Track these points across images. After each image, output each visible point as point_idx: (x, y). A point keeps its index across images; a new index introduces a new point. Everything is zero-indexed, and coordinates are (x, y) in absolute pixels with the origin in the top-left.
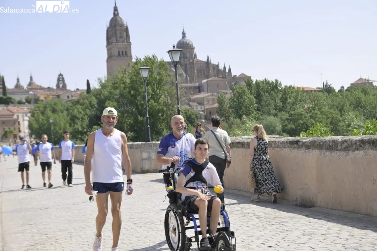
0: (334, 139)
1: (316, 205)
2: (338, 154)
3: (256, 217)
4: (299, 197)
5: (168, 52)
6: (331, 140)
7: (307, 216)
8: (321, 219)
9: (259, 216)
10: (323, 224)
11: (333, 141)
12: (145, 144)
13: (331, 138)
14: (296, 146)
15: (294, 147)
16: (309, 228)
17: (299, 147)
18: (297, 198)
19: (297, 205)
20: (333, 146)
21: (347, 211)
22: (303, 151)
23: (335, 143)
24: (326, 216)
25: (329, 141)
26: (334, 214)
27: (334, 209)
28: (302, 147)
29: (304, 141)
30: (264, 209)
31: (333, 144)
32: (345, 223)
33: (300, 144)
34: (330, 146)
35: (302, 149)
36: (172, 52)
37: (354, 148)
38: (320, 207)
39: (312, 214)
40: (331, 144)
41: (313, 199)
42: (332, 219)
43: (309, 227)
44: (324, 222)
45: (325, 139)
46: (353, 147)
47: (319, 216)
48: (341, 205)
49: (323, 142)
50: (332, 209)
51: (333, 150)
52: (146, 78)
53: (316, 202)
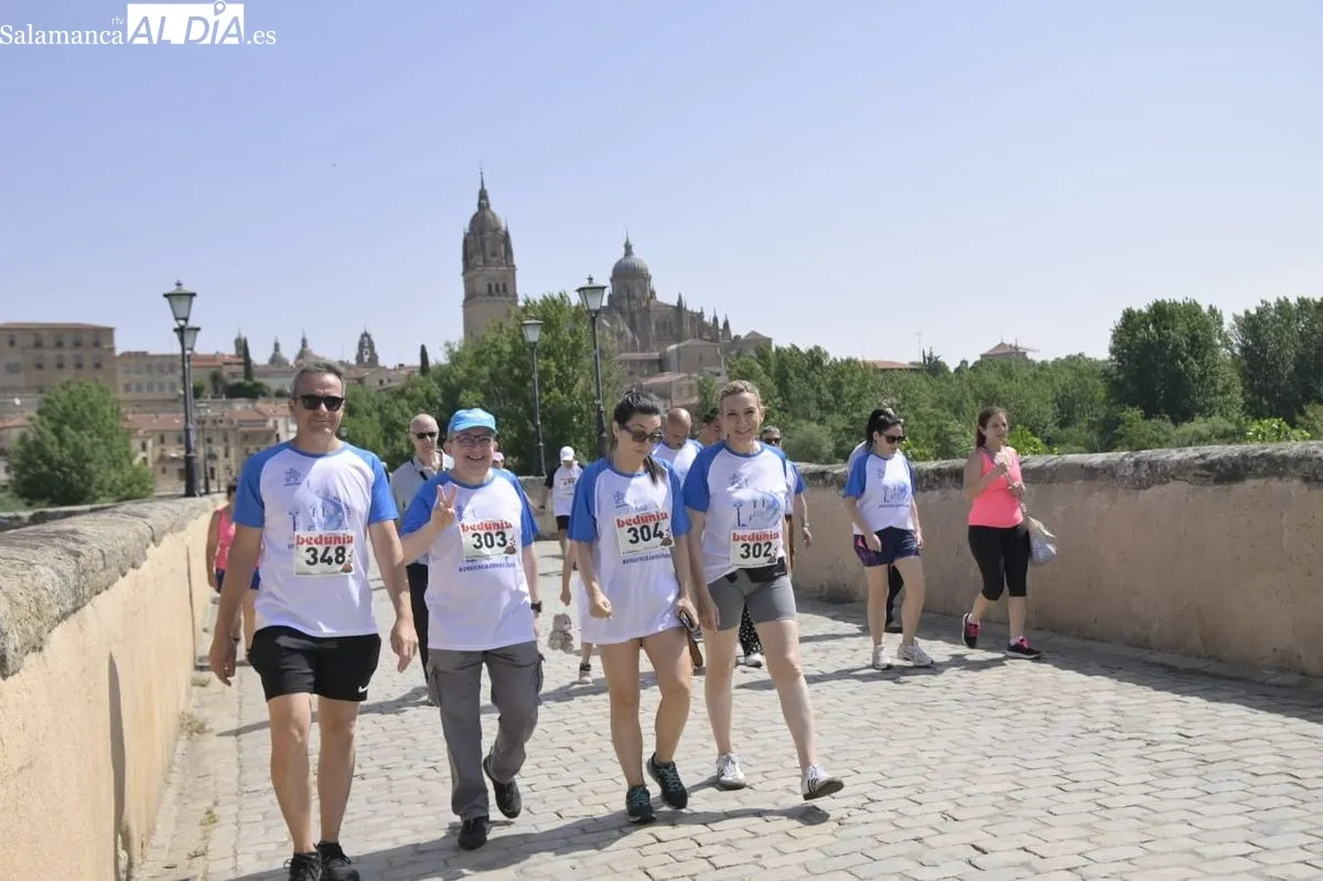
4: (826, 583)
5: (579, 290)
7: (833, 618)
12: (533, 481)
14: (821, 482)
15: (818, 485)
17: (827, 484)
18: (822, 586)
19: (820, 599)
22: (833, 492)
28: (832, 484)
29: (836, 472)
33: (829, 477)
35: (832, 487)
36: (588, 292)
37: (924, 485)
46: (922, 482)
52: (535, 343)
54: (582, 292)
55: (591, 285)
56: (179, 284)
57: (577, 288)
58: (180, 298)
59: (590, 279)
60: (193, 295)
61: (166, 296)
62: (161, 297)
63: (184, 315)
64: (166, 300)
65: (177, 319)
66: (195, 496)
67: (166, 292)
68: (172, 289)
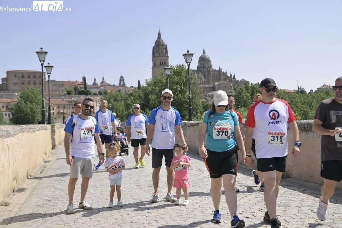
0: (309, 122)
1: (291, 177)
2: (312, 134)
3: (239, 185)
6: (306, 122)
8: (296, 190)
9: (243, 184)
10: (297, 195)
11: (308, 123)
13: (306, 121)
16: (284, 199)
20: (307, 128)
21: (318, 184)
23: (309, 126)
24: (300, 187)
25: (305, 124)
26: (306, 185)
27: (306, 181)
30: (247, 178)
31: (308, 126)
32: (317, 195)
34: (305, 128)
38: (294, 178)
39: (288, 184)
40: (306, 126)
41: (289, 171)
42: (305, 191)
43: (284, 197)
44: (298, 193)
45: (301, 122)
47: (294, 186)
48: (313, 178)
49: (299, 124)
50: (305, 181)
51: (307, 131)
53: (291, 174)
54: (185, 56)
55: (188, 53)
56: (41, 49)
57: (183, 54)
58: (42, 54)
59: (188, 51)
60: (46, 53)
61: (37, 52)
62: (36, 53)
63: (43, 60)
64: (37, 54)
65: (40, 61)
66: (45, 124)
67: (37, 51)
68: (39, 50)
